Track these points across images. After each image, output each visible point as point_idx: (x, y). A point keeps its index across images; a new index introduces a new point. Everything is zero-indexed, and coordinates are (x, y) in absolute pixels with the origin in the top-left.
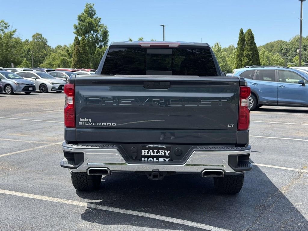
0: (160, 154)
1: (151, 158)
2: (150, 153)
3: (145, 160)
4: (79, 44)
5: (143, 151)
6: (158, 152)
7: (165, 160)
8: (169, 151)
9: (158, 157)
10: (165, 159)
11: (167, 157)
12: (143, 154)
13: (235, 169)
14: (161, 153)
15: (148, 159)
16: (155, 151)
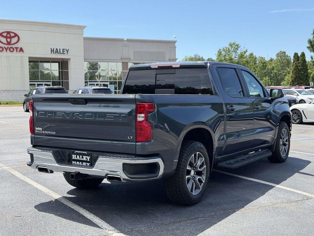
0: (84, 160)
1: (78, 162)
2: (77, 158)
3: (74, 163)
4: (298, 60)
5: (73, 155)
6: (82, 157)
7: (87, 165)
8: (89, 157)
9: (83, 161)
10: (87, 163)
11: (88, 162)
12: (73, 158)
13: (129, 176)
14: (85, 158)
15: (76, 163)
16: (81, 156)
